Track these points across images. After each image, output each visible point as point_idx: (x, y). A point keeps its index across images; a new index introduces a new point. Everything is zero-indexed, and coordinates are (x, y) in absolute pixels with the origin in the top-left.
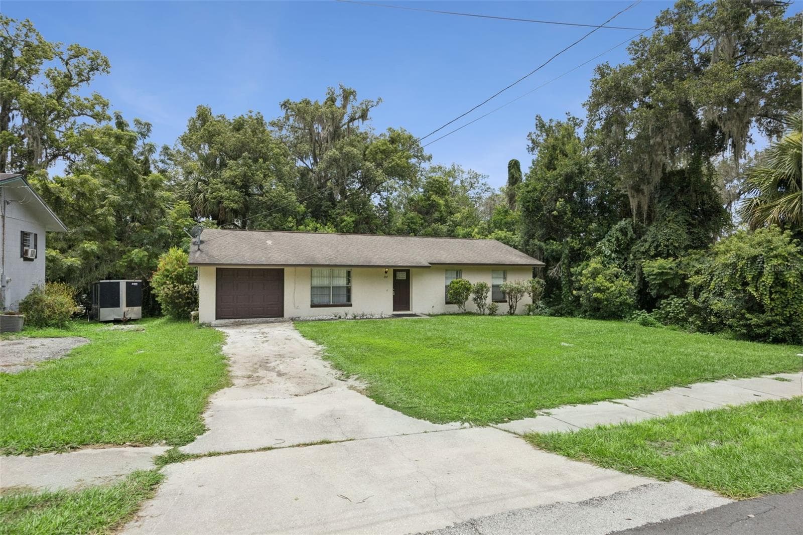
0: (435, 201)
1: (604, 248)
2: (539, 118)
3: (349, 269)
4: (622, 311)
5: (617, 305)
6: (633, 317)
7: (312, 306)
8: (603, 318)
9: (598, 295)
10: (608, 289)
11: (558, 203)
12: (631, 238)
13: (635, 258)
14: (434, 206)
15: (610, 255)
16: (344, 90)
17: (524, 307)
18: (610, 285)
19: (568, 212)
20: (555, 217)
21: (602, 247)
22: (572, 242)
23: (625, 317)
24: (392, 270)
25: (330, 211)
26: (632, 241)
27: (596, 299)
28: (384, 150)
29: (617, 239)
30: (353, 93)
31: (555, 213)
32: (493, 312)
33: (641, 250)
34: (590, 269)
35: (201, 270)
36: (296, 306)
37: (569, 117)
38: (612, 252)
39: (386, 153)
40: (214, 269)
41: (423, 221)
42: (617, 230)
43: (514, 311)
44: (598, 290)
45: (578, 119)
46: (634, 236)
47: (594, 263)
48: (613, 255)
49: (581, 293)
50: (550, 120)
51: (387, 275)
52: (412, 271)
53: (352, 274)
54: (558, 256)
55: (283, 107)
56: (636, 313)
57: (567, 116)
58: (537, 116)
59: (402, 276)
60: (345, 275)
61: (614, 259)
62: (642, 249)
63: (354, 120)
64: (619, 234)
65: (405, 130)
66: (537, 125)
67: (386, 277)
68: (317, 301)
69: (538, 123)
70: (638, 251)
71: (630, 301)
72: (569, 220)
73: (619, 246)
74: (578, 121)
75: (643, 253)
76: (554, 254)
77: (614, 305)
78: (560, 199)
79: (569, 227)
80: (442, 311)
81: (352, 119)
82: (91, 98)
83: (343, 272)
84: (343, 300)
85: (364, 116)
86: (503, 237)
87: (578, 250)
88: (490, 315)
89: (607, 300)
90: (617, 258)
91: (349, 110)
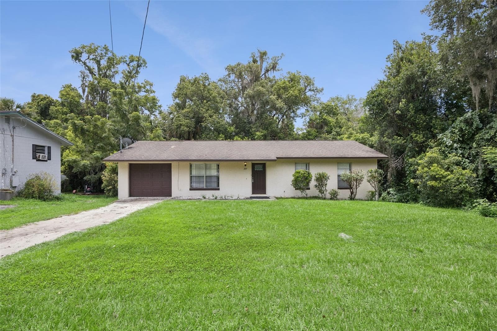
0: (325, 119)
1: (445, 139)
2: (396, 43)
3: (218, 163)
4: (462, 199)
5: (455, 194)
6: (474, 205)
7: (190, 190)
8: (441, 205)
9: (433, 183)
10: (445, 177)
11: (400, 103)
12: (476, 128)
13: (479, 146)
14: (325, 123)
15: (452, 146)
16: (261, 53)
17: (367, 193)
18: (446, 173)
19: (410, 110)
20: (398, 116)
21: (443, 138)
22: (416, 136)
23: (465, 205)
24: (250, 163)
25: (250, 130)
26: (478, 130)
27: (432, 187)
28: (284, 86)
29: (461, 130)
30: (265, 54)
31: (398, 112)
32: (334, 196)
33: (485, 138)
34: (426, 159)
35: (120, 165)
36: (180, 189)
37: (424, 37)
38: (454, 142)
39: (285, 89)
40: (127, 164)
41: (317, 134)
42: (461, 122)
43: (355, 196)
44: (434, 178)
45: (433, 36)
46: (481, 126)
47: (432, 153)
48: (455, 145)
49: (419, 182)
50: (406, 42)
51: (246, 167)
52: (268, 164)
53: (220, 166)
54: (402, 150)
55: (227, 69)
56: (477, 202)
57: (422, 36)
58: (394, 41)
59: (259, 168)
60: (216, 167)
61: (456, 149)
62: (487, 136)
63: (269, 71)
64: (463, 125)
65: (300, 72)
66: (394, 48)
67: (245, 169)
68: (195, 185)
69: (395, 47)
70: (482, 139)
71: (469, 189)
72: (412, 117)
73: (463, 136)
74: (432, 38)
75: (488, 140)
76: (399, 148)
77: (452, 193)
78: (403, 100)
79: (413, 124)
80: (292, 195)
81: (267, 71)
82: (144, 82)
83: (214, 165)
84: (214, 185)
85: (274, 68)
86: (360, 138)
87: (421, 143)
88: (331, 199)
89: (443, 187)
90: (460, 147)
91: (265, 65)
